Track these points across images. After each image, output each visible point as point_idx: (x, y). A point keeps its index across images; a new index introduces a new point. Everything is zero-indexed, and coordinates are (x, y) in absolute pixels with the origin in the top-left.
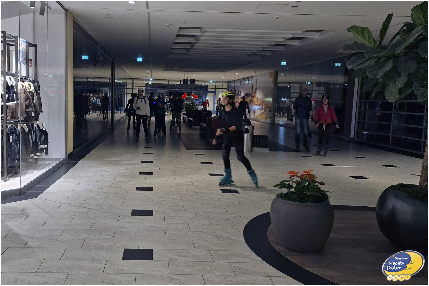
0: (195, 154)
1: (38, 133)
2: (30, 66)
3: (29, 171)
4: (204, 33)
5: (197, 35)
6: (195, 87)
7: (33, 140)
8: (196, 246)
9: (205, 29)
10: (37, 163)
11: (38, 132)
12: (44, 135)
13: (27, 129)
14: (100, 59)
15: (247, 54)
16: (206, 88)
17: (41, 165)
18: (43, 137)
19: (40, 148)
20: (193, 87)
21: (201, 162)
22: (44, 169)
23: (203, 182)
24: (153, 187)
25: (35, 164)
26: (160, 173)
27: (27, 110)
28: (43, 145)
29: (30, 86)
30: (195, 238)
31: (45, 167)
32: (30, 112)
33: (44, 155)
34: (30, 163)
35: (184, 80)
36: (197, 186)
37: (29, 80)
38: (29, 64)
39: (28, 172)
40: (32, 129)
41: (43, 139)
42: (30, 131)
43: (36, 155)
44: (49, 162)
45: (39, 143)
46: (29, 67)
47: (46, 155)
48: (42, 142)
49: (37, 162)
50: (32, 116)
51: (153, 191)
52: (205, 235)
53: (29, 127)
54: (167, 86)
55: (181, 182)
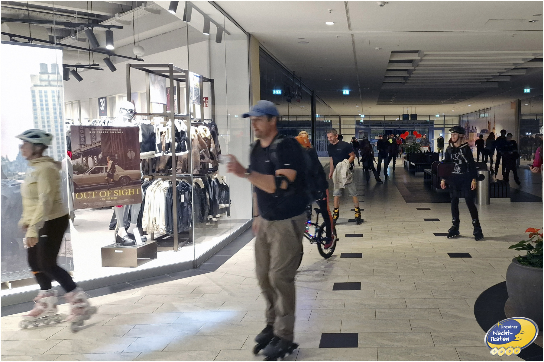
0: (417, 209)
1: (218, 190)
2: (206, 106)
3: (207, 238)
4: (424, 57)
5: (415, 60)
6: (419, 124)
7: (211, 198)
8: (413, 327)
9: (425, 52)
10: (217, 227)
11: (217, 188)
12: (225, 192)
13: (203, 184)
14: (296, 94)
15: (480, 80)
16: (433, 124)
17: (222, 229)
18: (224, 193)
19: (220, 208)
20: (416, 124)
21: (424, 219)
22: (226, 233)
23: (426, 244)
24: (362, 253)
25: (215, 229)
26: (372, 234)
27: (202, 161)
28: (223, 203)
29: (205, 131)
30: (413, 316)
31: (227, 231)
32: (206, 164)
33: (225, 217)
34: (209, 227)
35: (404, 115)
36: (418, 250)
37: (205, 123)
38: (205, 103)
39: (204, 239)
40: (209, 185)
41: (224, 196)
42: (207, 187)
43: (214, 217)
44: (231, 226)
45: (218, 202)
46: (204, 108)
47: (228, 217)
48: (222, 200)
49: (217, 225)
50: (210, 168)
51: (362, 257)
52: (425, 312)
53: (206, 182)
54: (383, 124)
55: (398, 244)
